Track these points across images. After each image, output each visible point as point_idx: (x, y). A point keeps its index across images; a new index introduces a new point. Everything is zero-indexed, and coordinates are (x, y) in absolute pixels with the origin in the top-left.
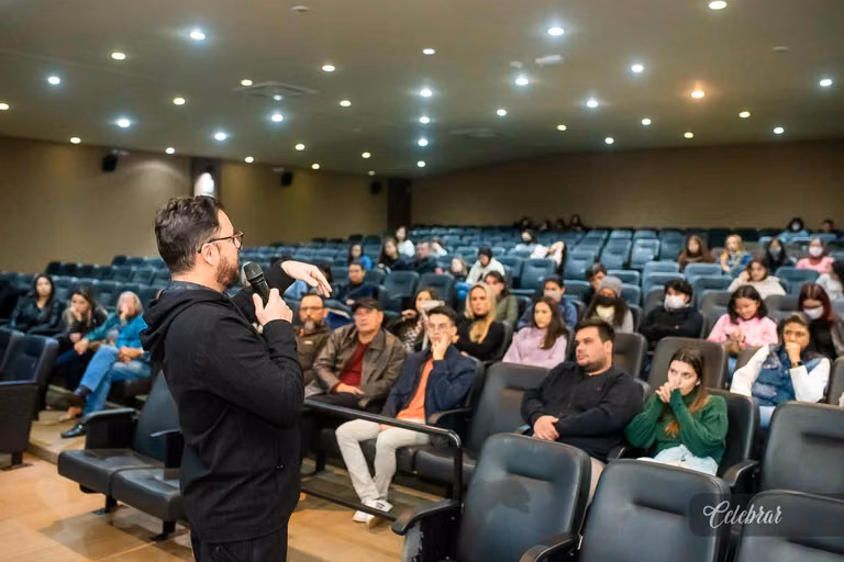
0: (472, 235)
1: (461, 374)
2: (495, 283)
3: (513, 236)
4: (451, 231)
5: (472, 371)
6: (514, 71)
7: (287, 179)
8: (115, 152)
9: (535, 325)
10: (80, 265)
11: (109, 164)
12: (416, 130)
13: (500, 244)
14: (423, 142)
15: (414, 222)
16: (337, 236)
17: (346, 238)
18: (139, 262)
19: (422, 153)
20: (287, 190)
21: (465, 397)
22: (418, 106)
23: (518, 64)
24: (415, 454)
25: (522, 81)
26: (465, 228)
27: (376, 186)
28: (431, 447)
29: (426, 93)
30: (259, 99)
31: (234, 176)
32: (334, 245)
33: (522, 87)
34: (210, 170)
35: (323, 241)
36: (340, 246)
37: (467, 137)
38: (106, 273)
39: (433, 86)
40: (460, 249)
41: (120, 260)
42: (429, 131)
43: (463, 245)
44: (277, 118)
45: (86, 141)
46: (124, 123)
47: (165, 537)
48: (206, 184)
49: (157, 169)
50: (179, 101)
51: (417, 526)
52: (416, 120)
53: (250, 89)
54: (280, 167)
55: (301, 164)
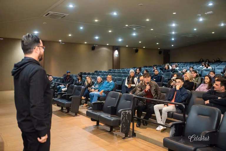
0: (187, 64)
1: (185, 94)
2: (194, 73)
3: (199, 64)
4: (181, 63)
5: (188, 94)
6: (199, 17)
7: (137, 51)
8: (95, 45)
9: (205, 83)
10: (87, 73)
11: (93, 48)
12: (171, 36)
13: (196, 66)
14: (173, 39)
15: (170, 62)
16: (150, 65)
18: (101, 72)
20: (137, 53)
21: (186, 99)
22: (171, 29)
23: (200, 15)
24: (173, 113)
25: (201, 20)
26: (185, 63)
27: (160, 52)
28: (177, 112)
29: (174, 25)
30: (130, 30)
31: (123, 50)
32: (149, 67)
33: (201, 22)
34: (117, 49)
36: (151, 67)
37: (185, 37)
38: (93, 74)
39: (176, 23)
40: (184, 67)
41: (96, 72)
42: (175, 36)
43: (185, 66)
44: (134, 34)
45: (88, 43)
46: (97, 38)
47: (111, 132)
48: (116, 53)
49: (104, 49)
50: (110, 31)
51: (174, 127)
52: (171, 33)
53: (127, 27)
54: (135, 48)
55: (141, 47)
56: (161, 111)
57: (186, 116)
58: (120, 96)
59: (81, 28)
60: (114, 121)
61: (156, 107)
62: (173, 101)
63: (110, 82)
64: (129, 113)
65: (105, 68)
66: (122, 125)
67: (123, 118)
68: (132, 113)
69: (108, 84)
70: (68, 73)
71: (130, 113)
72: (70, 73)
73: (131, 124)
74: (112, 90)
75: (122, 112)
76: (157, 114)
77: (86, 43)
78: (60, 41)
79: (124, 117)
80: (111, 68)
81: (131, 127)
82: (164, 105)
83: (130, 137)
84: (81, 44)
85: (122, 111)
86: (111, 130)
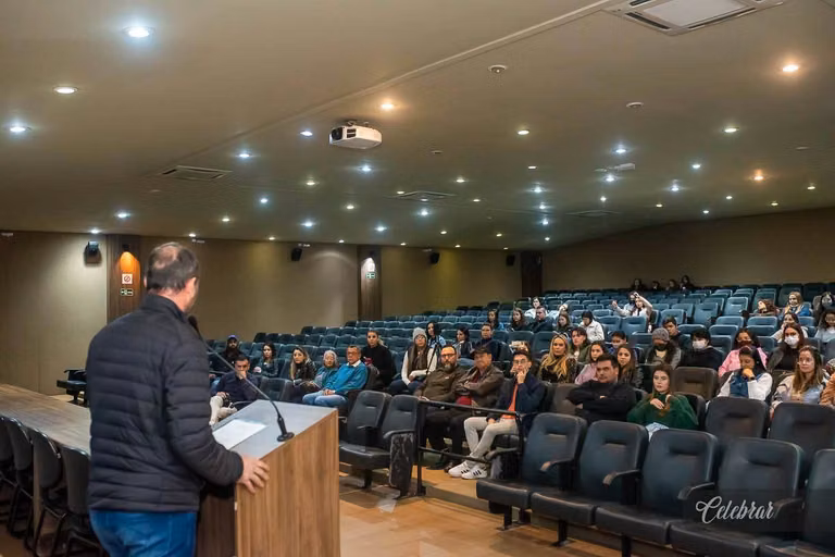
2: (578, 336)
4: (576, 295)
6: (602, 173)
7: (434, 258)
8: (300, 245)
10: (280, 335)
11: (296, 254)
12: (539, 214)
14: (545, 222)
15: (544, 290)
16: (476, 304)
17: (485, 305)
18: (322, 331)
19: (547, 231)
20: (434, 266)
22: (536, 199)
23: (604, 170)
25: (610, 179)
27: (510, 261)
29: (538, 190)
30: (412, 203)
32: (474, 311)
33: (612, 183)
34: (371, 255)
35: (465, 309)
36: (479, 312)
37: (581, 216)
39: (543, 186)
41: (308, 330)
42: (550, 215)
44: (424, 213)
45: (279, 238)
46: (309, 224)
47: (366, 488)
48: (369, 266)
49: (332, 256)
50: (350, 207)
51: (499, 458)
52: (536, 207)
53: (401, 196)
54: (429, 248)
55: (446, 244)
56: (480, 433)
57: (525, 439)
58: (387, 402)
59: (264, 201)
60: (373, 457)
61: (471, 423)
62: (512, 409)
63: (355, 365)
64: (408, 439)
65: (334, 318)
66: (394, 467)
67: (394, 452)
68: (416, 441)
69: (351, 371)
70: (230, 340)
71: (412, 440)
72: (235, 340)
73: (415, 468)
74: (364, 388)
75: (393, 438)
76: (471, 436)
77: (272, 239)
78: (192, 235)
79: (398, 448)
80: (355, 318)
81: (414, 474)
82: (487, 420)
83: (412, 496)
84: (257, 241)
85: (392, 435)
86: (368, 484)
